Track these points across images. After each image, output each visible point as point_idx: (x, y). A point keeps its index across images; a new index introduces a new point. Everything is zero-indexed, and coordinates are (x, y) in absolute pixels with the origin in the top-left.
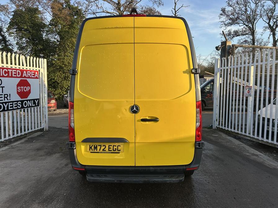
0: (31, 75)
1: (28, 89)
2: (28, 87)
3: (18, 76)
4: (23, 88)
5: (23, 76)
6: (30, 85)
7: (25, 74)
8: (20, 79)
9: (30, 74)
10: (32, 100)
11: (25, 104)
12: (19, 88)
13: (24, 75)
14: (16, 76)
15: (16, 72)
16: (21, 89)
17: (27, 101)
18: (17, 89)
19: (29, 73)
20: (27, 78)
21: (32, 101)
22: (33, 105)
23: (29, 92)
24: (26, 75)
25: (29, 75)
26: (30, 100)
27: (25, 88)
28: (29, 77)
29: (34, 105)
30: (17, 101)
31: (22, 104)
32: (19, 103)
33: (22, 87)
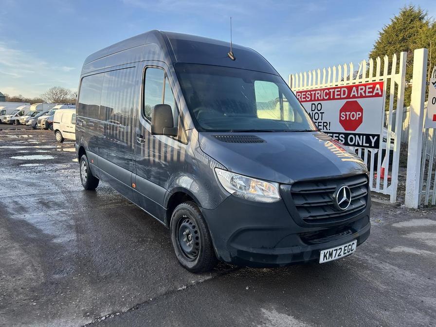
0: (365, 92)
1: (357, 115)
2: (358, 113)
3: (342, 96)
4: (349, 115)
5: (351, 96)
6: (361, 110)
7: (354, 92)
8: (345, 101)
9: (364, 90)
10: (363, 135)
11: (351, 140)
12: (343, 114)
13: (352, 94)
14: (339, 97)
15: (340, 91)
16: (346, 115)
17: (355, 135)
18: (340, 116)
19: (362, 89)
20: (358, 97)
21: (365, 137)
22: (364, 144)
23: (360, 120)
24: (356, 93)
25: (361, 93)
26: (359, 135)
27: (353, 115)
28: (361, 97)
29: (368, 145)
30: (339, 134)
31: (346, 139)
32: (342, 137)
33: (348, 113)
